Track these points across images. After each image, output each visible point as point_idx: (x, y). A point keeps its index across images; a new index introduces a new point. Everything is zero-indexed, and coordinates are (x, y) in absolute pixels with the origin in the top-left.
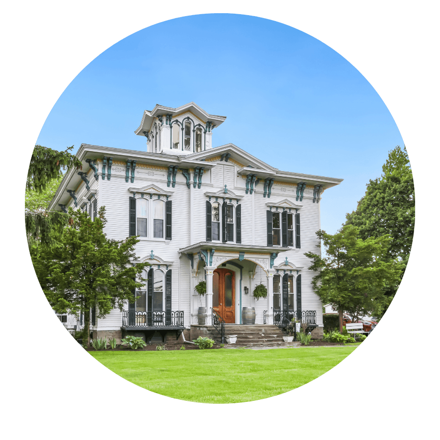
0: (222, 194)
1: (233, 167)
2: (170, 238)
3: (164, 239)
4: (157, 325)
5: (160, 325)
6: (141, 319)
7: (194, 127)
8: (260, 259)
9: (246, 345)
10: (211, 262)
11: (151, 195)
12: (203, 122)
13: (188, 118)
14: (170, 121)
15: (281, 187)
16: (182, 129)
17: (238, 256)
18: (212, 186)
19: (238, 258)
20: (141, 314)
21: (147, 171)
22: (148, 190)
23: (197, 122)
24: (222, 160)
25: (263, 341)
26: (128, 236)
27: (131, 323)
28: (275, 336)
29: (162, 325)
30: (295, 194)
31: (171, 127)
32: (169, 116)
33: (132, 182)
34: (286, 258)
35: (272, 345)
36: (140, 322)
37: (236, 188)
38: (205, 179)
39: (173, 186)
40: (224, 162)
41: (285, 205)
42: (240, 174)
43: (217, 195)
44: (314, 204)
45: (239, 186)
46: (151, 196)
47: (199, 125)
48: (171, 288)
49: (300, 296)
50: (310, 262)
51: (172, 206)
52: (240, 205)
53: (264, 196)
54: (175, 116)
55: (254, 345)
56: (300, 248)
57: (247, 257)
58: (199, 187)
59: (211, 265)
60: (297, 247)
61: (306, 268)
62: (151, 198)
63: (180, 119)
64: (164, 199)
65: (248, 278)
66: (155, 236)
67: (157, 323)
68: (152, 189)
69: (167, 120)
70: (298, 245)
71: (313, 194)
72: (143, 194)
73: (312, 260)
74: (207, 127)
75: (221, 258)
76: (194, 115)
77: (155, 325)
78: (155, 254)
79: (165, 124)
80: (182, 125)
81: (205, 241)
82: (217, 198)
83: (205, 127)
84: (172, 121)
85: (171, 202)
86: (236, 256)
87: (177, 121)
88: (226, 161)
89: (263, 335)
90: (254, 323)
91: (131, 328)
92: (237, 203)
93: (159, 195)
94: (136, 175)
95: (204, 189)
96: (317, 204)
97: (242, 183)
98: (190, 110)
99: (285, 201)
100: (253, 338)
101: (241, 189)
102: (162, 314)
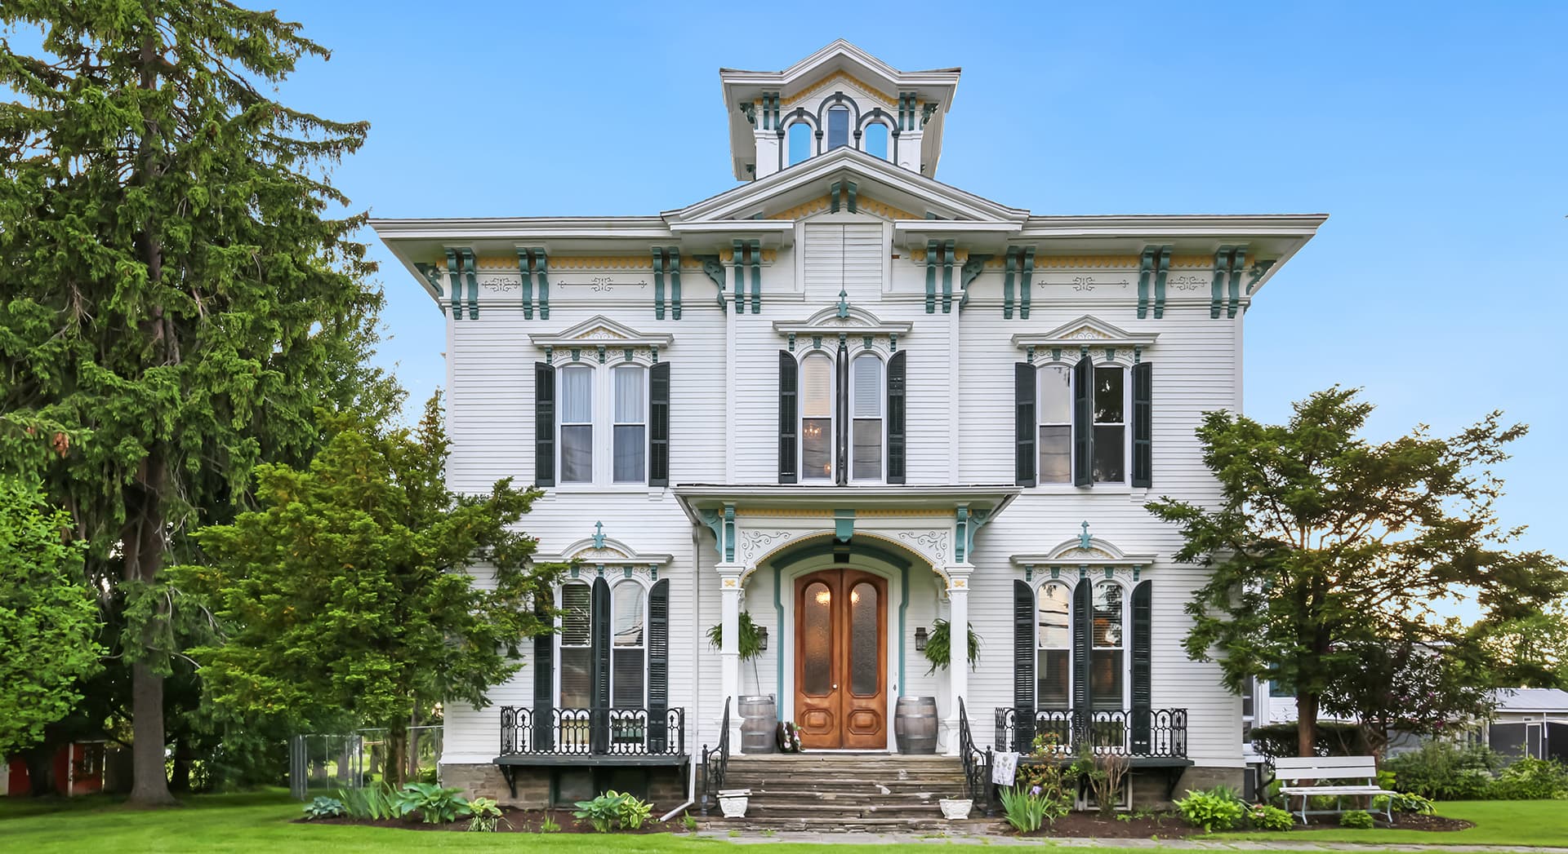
0: (832, 324)
1: (879, 228)
2: (663, 481)
3: (643, 486)
4: (624, 750)
5: (631, 750)
6: (571, 731)
7: (859, 122)
8: (917, 533)
9: (781, 824)
10: (730, 550)
11: (602, 351)
12: (890, 100)
13: (839, 96)
14: (777, 114)
15: (1074, 276)
16: (819, 135)
17: (832, 524)
18: (801, 299)
19: (832, 532)
20: (572, 716)
21: (588, 278)
22: (590, 337)
23: (866, 104)
24: (835, 209)
25: (861, 812)
26: (533, 484)
27: (542, 744)
28: (925, 795)
29: (638, 750)
30: (1132, 293)
31: (781, 135)
32: (771, 99)
33: (545, 316)
34: (1085, 525)
35: (879, 828)
36: (568, 742)
37: (889, 299)
38: (775, 280)
39: (677, 316)
40: (844, 215)
41: (1085, 338)
42: (904, 247)
43: (813, 328)
44: (1215, 322)
45: (900, 288)
46: (602, 355)
47: (877, 112)
48: (666, 637)
49: (1147, 656)
50: (1174, 534)
51: (672, 377)
52: (902, 354)
53: (1008, 315)
54: (794, 98)
55: (810, 827)
56: (1149, 486)
57: (864, 525)
58: (756, 310)
59: (730, 559)
60: (1135, 485)
61: (1166, 559)
62: (602, 361)
63: (812, 105)
64: (646, 360)
65: (932, 599)
66: (616, 479)
67: (623, 745)
68: (601, 332)
69: (766, 114)
70: (1143, 477)
71: (1209, 286)
72: (576, 350)
73: (1182, 525)
74: (901, 114)
75: (772, 533)
76: (856, 81)
77: (616, 750)
78: (609, 532)
79: (761, 129)
80: (818, 122)
81: (775, 481)
82: (817, 337)
83: (895, 115)
84: (783, 114)
85: (666, 365)
86: (825, 525)
87: (800, 112)
88: (852, 210)
89: (886, 791)
90: (932, 751)
91: (543, 757)
92: (893, 349)
93: (629, 350)
94: (555, 294)
95: (772, 313)
96: (1229, 322)
97: (912, 279)
98: (840, 69)
99: (1084, 324)
100: (838, 800)
101: (909, 299)
102: (638, 716)
